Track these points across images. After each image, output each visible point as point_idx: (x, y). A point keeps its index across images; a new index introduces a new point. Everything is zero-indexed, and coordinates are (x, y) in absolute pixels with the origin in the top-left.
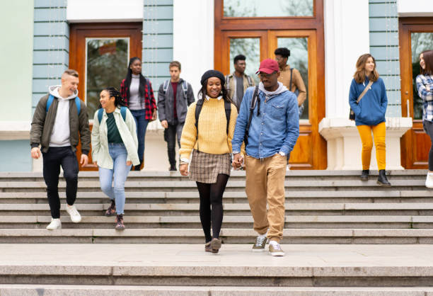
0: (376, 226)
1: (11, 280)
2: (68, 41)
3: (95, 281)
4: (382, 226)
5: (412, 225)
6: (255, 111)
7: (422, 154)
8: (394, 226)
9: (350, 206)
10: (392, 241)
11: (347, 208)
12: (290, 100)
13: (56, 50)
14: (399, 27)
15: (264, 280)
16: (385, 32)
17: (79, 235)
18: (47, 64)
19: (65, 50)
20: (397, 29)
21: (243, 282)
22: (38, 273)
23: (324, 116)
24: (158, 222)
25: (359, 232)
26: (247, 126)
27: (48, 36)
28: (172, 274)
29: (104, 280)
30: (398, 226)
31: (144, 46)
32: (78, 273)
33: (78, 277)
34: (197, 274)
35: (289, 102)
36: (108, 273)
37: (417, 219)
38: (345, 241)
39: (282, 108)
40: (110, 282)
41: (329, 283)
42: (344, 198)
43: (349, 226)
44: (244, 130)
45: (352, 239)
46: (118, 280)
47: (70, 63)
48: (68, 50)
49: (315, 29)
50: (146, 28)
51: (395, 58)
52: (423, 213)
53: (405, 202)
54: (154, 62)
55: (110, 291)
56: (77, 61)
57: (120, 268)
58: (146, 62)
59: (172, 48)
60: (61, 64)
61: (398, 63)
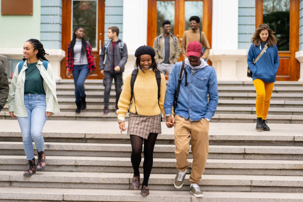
2: (61, 1)
3: (77, 141)
4: (235, 113)
5: (252, 112)
6: (183, 81)
8: (243, 113)
10: (240, 121)
12: (211, 73)
13: (54, 7)
17: (68, 115)
18: (49, 15)
19: (59, 7)
22: (47, 136)
25: (222, 116)
26: (176, 94)
29: (81, 140)
30: (245, 113)
31: (106, 5)
32: (67, 137)
33: (67, 138)
35: (210, 75)
36: (83, 137)
38: (215, 121)
39: (205, 80)
40: (84, 141)
43: (218, 112)
44: (173, 97)
45: (219, 120)
46: (88, 140)
47: (62, 15)
48: (61, 6)
51: (253, 15)
54: (112, 15)
55: (84, 146)
56: (67, 13)
57: (89, 134)
58: (107, 15)
59: (122, 7)
60: (57, 15)
61: (254, 17)
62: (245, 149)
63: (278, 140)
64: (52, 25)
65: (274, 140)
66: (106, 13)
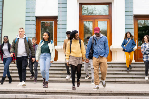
0: (122, 78)
1: (19, 93)
2: (36, 22)
3: (41, 93)
4: (124, 78)
5: (133, 78)
6: (95, 43)
7: (140, 56)
8: (128, 78)
9: (116, 72)
10: (127, 83)
11: (115, 73)
13: (32, 25)
14: (134, 19)
15: (86, 94)
16: (129, 20)
18: (29, 29)
19: (35, 25)
20: (133, 19)
21: (81, 94)
22: (26, 91)
23: (111, 45)
24: (60, 76)
25: (117, 80)
27: (30, 21)
28: (62, 92)
29: (44, 93)
30: (129, 78)
31: (58, 24)
32: (37, 91)
33: (37, 92)
34: (68, 92)
35: (105, 39)
36: (44, 91)
37: (134, 76)
38: (113, 82)
41: (104, 95)
42: (114, 70)
43: (115, 78)
45: (115, 82)
46: (47, 93)
47: (36, 29)
48: (36, 25)
49: (109, 19)
50: (59, 19)
51: (132, 28)
52: (137, 75)
53: (132, 71)
54: (61, 29)
55: (45, 96)
56: (38, 28)
57: (48, 90)
58: (58, 29)
59: (66, 24)
60: (33, 29)
61: (133, 29)
62: (128, 98)
63: (146, 93)
64: (31, 34)
65: (144, 93)
66: (58, 28)
